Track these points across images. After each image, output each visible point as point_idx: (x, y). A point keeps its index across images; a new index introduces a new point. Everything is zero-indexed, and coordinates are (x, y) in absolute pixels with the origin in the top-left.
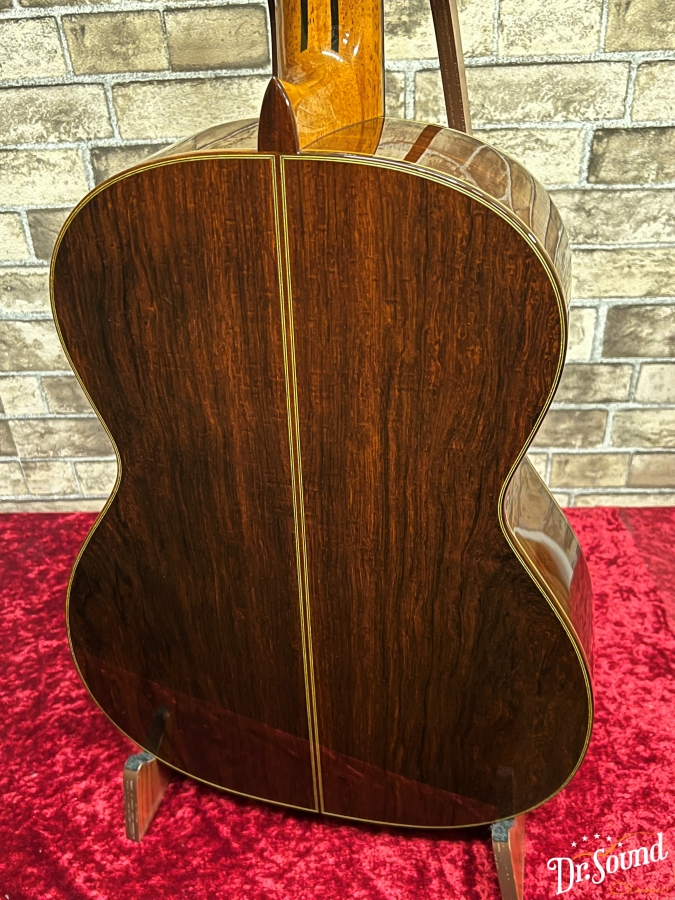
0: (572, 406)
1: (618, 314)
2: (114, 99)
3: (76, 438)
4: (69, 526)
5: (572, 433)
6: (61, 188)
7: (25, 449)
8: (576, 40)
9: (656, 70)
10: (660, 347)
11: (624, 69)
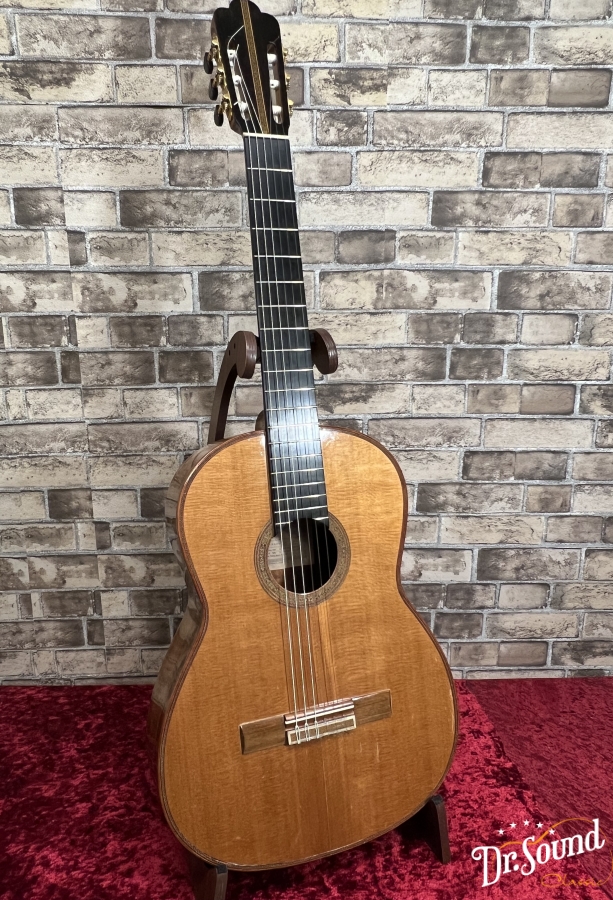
0: (461, 611)
1: (485, 554)
2: (203, 429)
3: (146, 632)
5: (462, 629)
7: (110, 640)
8: (453, 407)
9: (495, 423)
10: (510, 574)
11: (478, 422)
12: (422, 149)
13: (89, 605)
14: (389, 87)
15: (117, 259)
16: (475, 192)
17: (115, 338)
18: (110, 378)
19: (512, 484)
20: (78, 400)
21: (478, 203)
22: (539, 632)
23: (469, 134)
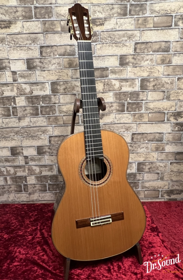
0: (133, 181)
1: (139, 164)
2: (54, 129)
3: (40, 188)
4: (37, 206)
5: (133, 186)
6: (43, 143)
7: (30, 190)
8: (128, 120)
9: (141, 125)
10: (147, 170)
11: (136, 124)
12: (116, 42)
13: (23, 180)
14: (105, 24)
15: (26, 79)
16: (132, 55)
17: (27, 103)
18: (26, 114)
19: (147, 143)
20: (17, 121)
21: (133, 58)
22: (156, 187)
23: (129, 37)
